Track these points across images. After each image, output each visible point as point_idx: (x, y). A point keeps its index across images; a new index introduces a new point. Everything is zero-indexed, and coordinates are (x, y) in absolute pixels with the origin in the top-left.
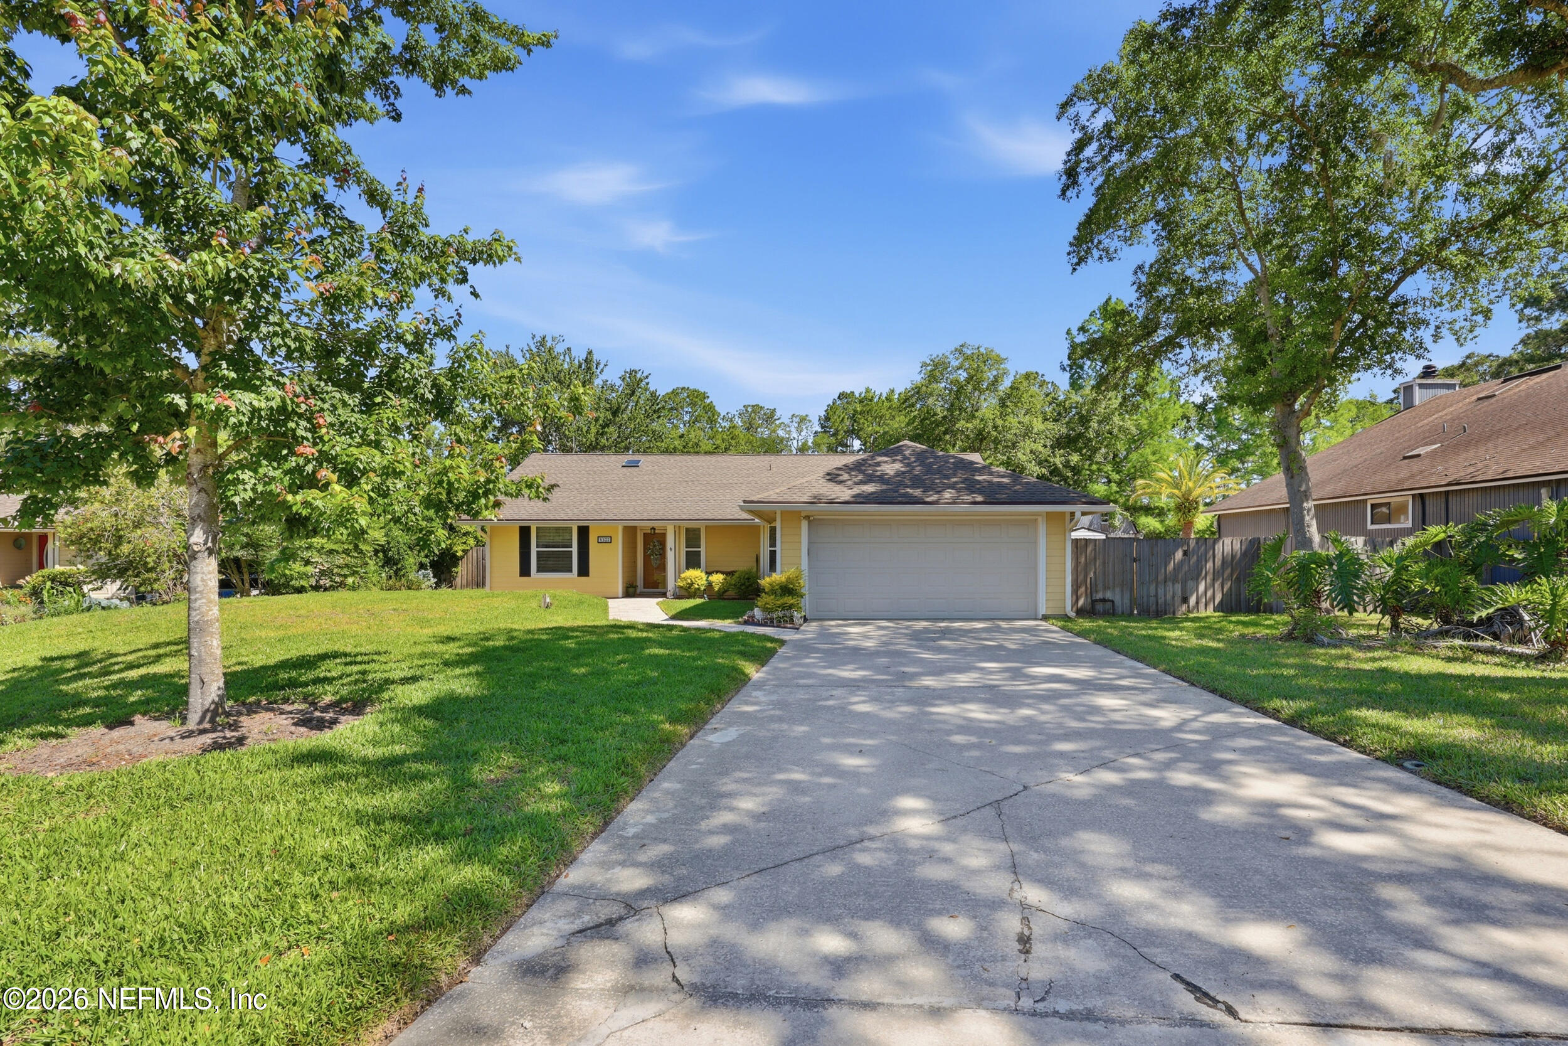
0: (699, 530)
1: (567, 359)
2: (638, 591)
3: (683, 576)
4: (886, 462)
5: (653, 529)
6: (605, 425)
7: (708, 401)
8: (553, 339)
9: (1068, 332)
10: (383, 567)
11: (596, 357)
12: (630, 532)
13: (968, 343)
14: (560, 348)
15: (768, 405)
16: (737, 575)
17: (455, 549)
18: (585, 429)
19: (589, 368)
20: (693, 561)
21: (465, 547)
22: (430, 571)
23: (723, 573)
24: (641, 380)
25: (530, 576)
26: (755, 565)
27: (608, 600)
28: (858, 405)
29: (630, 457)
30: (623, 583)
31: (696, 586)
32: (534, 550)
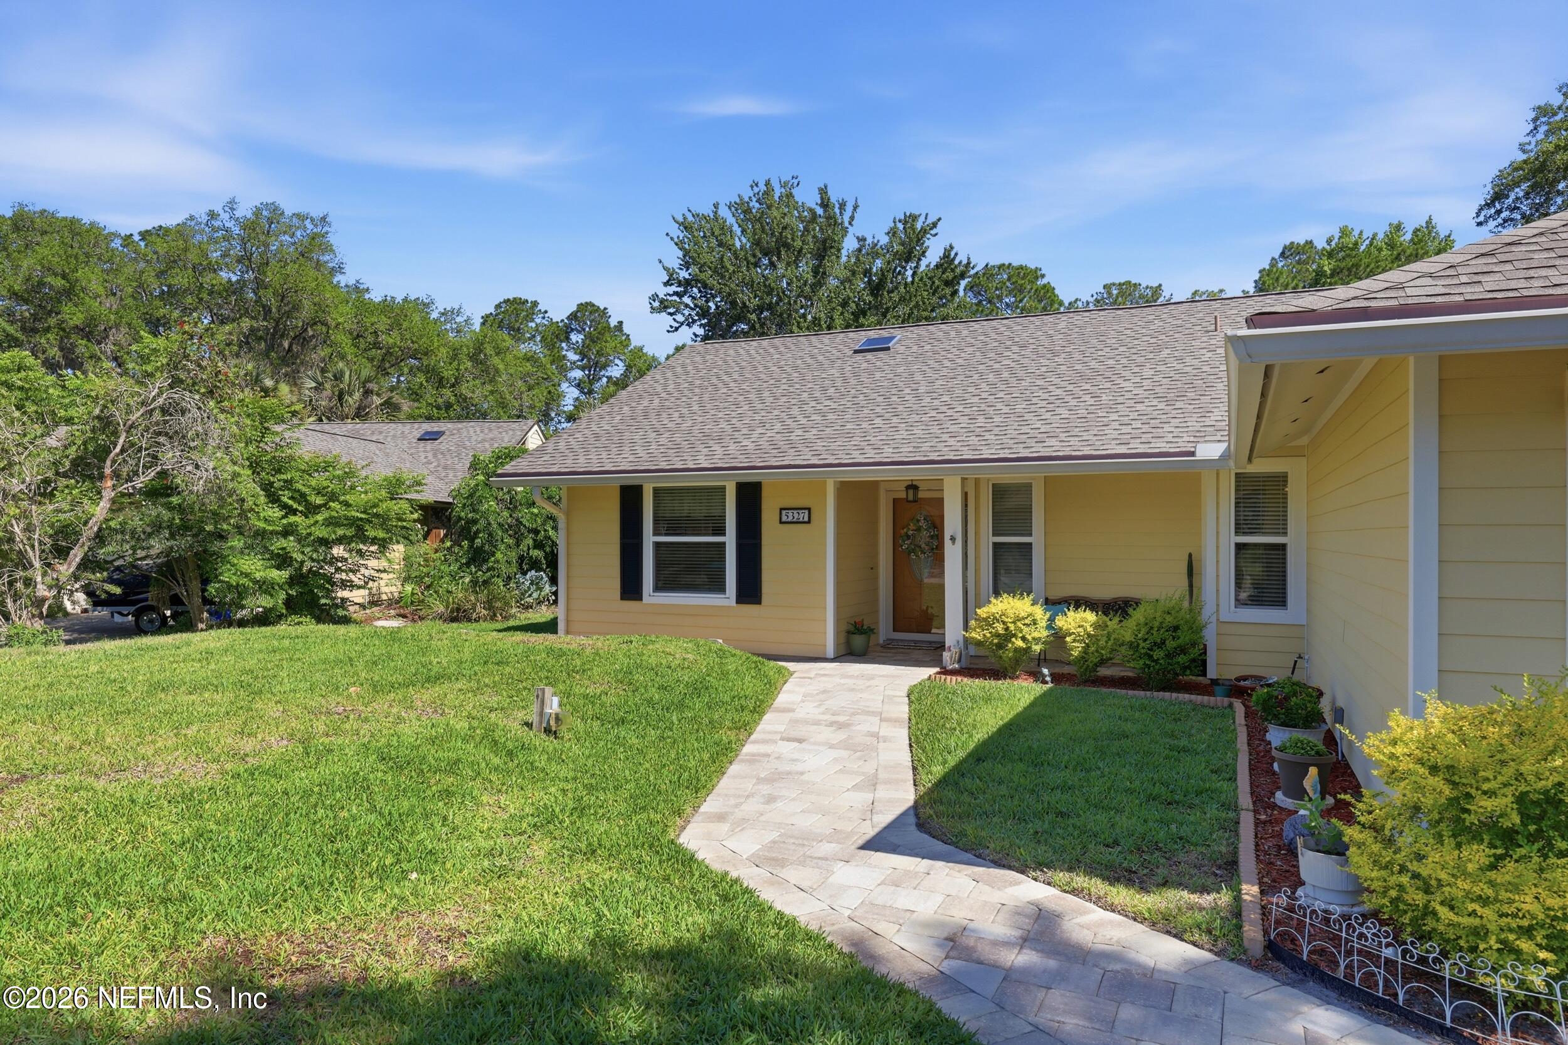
0: (1027, 486)
2: (880, 638)
3: (982, 612)
5: (913, 487)
8: (784, 185)
12: (860, 494)
16: (1138, 616)
19: (828, 217)
20: (1011, 571)
23: (1091, 605)
24: (924, 232)
25: (641, 599)
26: (1186, 584)
27: (791, 666)
28: (1325, 262)
29: (873, 334)
30: (838, 620)
31: (1020, 643)
32: (649, 539)
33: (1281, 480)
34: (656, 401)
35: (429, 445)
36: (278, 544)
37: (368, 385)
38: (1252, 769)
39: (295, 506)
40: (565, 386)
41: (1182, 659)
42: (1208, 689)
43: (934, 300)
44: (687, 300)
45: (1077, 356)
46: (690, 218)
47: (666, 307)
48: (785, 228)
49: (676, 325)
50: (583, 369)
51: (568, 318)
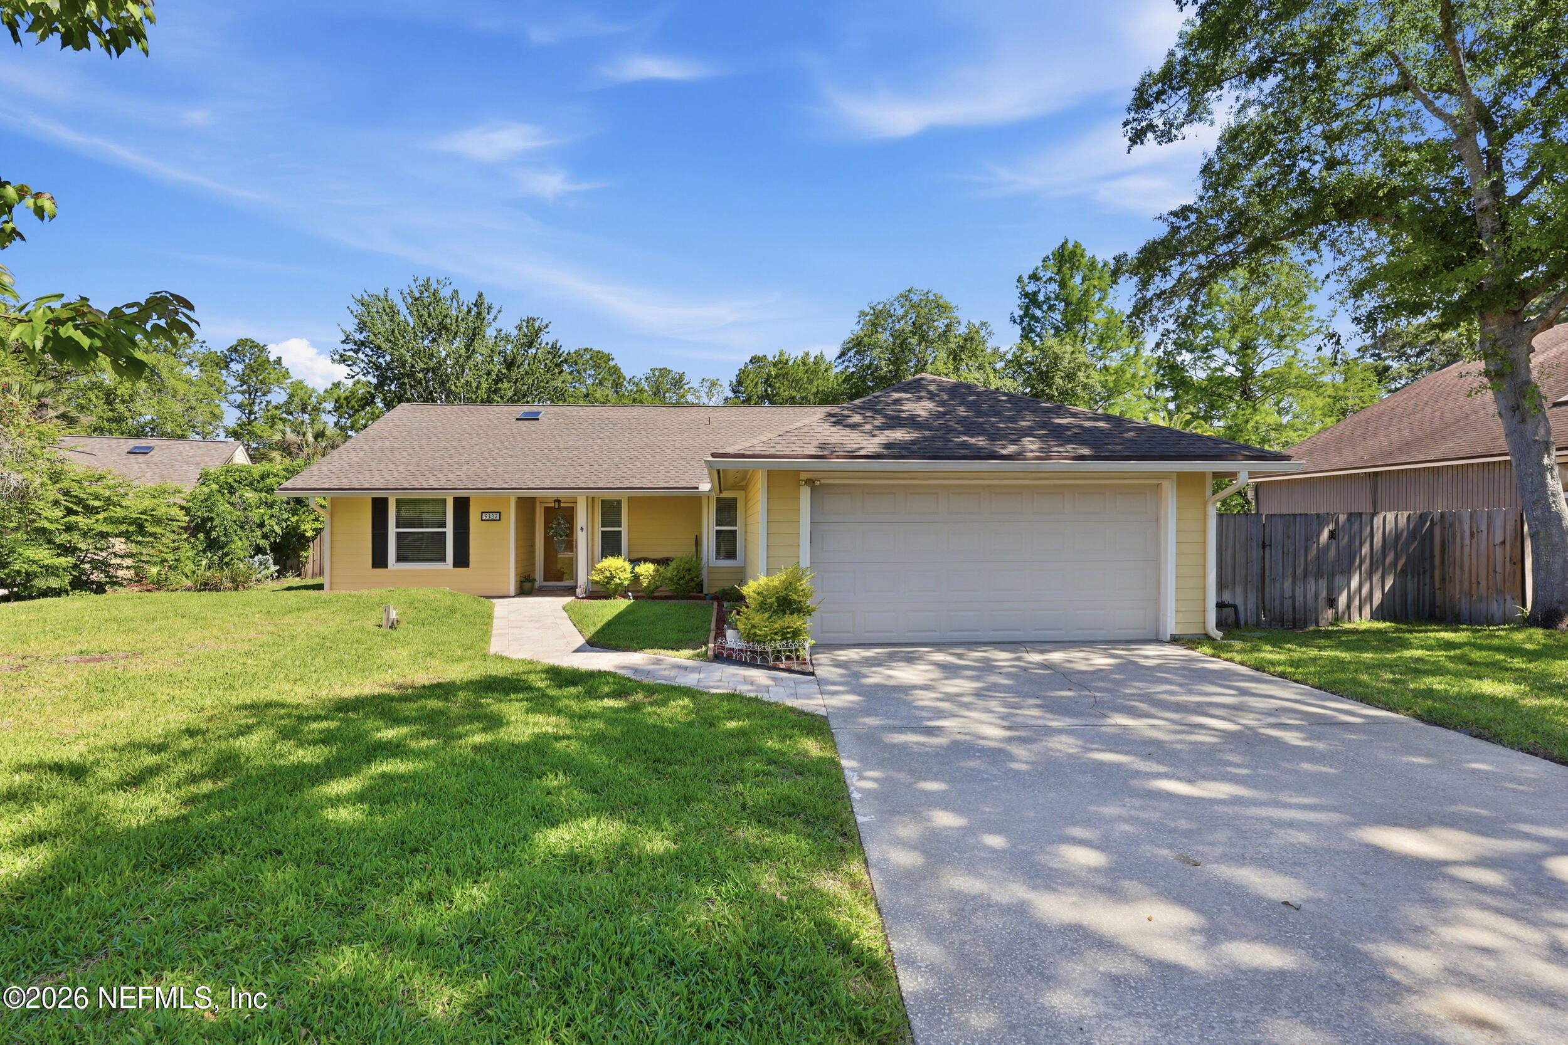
0: (619, 502)
1: (455, 304)
2: (537, 585)
3: (598, 566)
4: (908, 399)
5: (558, 501)
6: (499, 380)
7: (612, 363)
8: (438, 282)
9: (1020, 280)
10: (204, 551)
11: (487, 300)
12: (526, 505)
13: (915, 288)
14: (445, 293)
15: (676, 369)
16: (673, 565)
17: (303, 527)
18: (474, 385)
19: (479, 314)
20: (611, 546)
21: (317, 525)
22: (270, 558)
23: (653, 561)
24: (540, 330)
25: (386, 567)
26: (694, 549)
27: (494, 601)
28: (772, 369)
29: (527, 409)
30: (516, 575)
31: (618, 581)
32: (392, 531)
33: (734, 500)
34: (387, 444)
35: (140, 458)
36: (61, 538)
37: (43, 400)
38: (717, 621)
39: (75, 508)
40: (224, 406)
41: (692, 584)
42: (704, 598)
43: (549, 376)
44: (361, 355)
45: (644, 433)
46: (366, 297)
47: (345, 360)
48: (446, 316)
49: (352, 374)
50: (243, 393)
51: (228, 350)
